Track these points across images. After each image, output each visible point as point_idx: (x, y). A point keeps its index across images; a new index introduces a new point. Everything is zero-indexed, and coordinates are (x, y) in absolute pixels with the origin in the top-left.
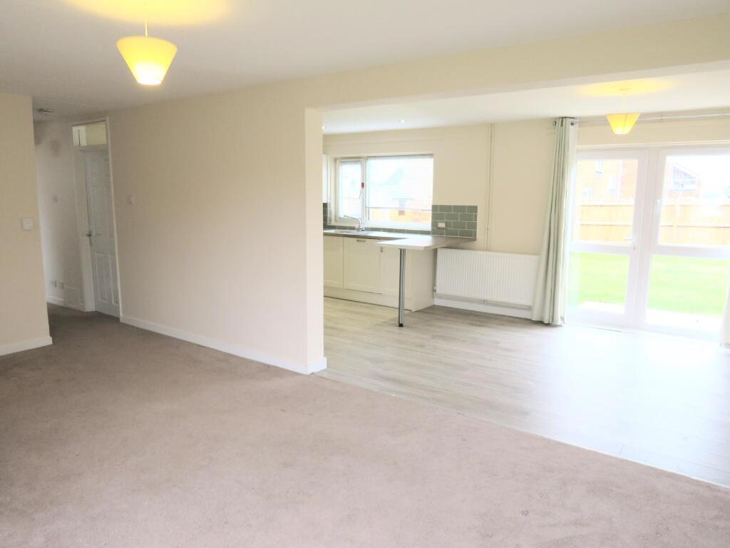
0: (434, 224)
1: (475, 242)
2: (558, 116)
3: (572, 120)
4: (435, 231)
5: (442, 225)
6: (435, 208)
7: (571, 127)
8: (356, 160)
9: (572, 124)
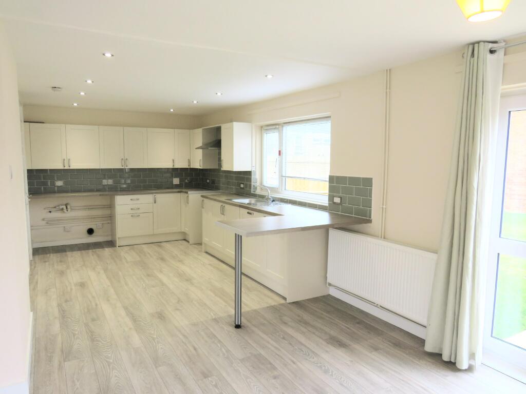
0: (331, 198)
1: (369, 224)
2: (469, 42)
3: (491, 45)
4: (332, 208)
5: (337, 200)
6: (331, 179)
7: (489, 56)
8: (274, 127)
9: (492, 52)
